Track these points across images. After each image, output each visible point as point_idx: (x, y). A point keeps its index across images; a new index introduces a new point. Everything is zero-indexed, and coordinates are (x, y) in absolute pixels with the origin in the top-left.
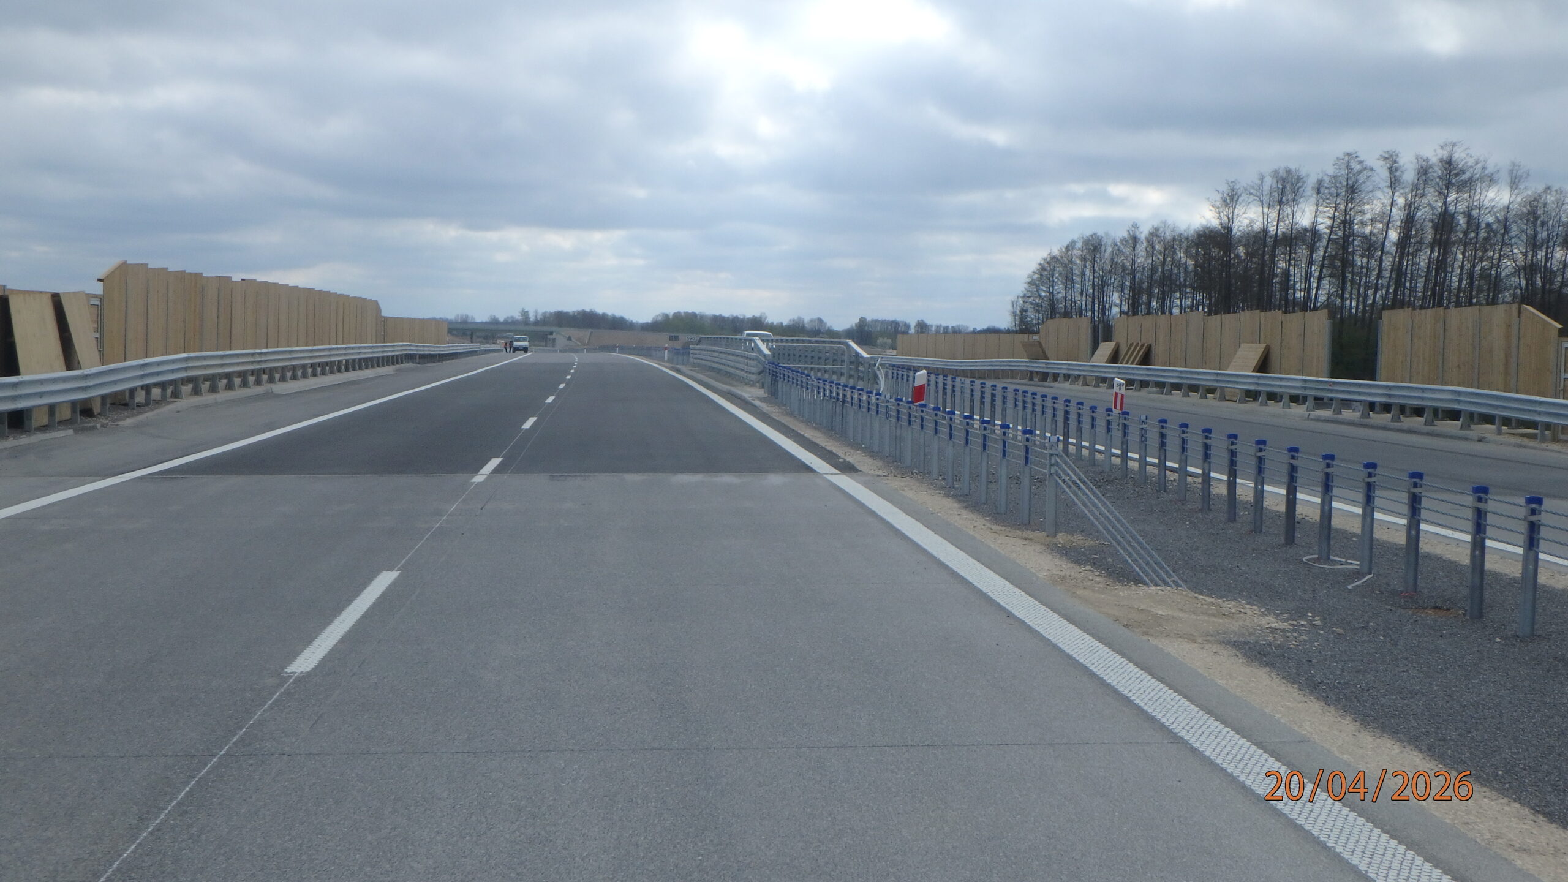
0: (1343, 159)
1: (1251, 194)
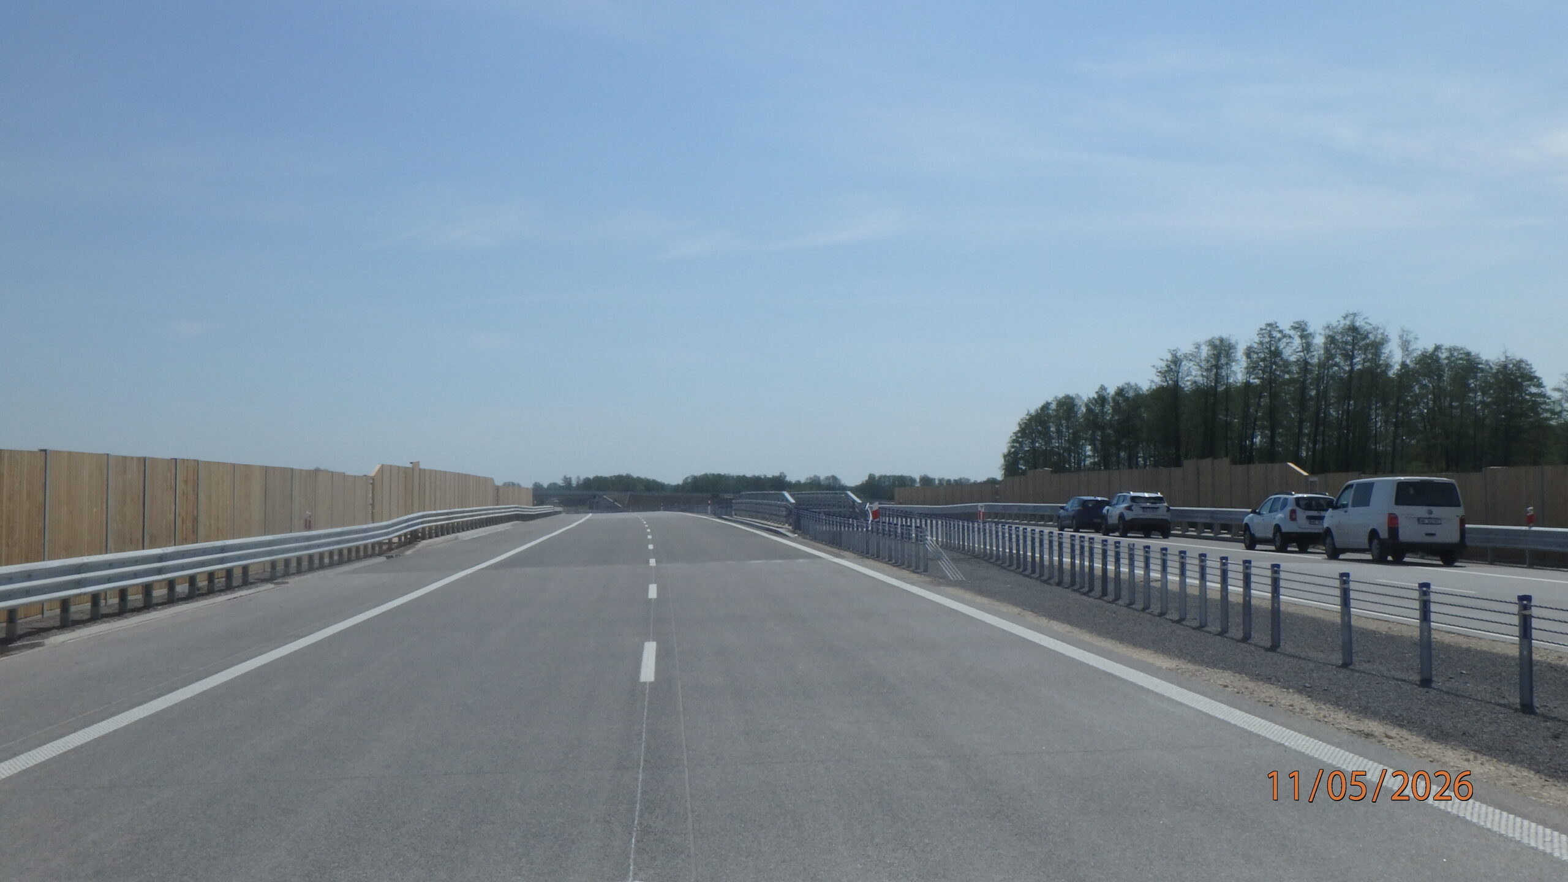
0: (1265, 329)
1: (1191, 360)
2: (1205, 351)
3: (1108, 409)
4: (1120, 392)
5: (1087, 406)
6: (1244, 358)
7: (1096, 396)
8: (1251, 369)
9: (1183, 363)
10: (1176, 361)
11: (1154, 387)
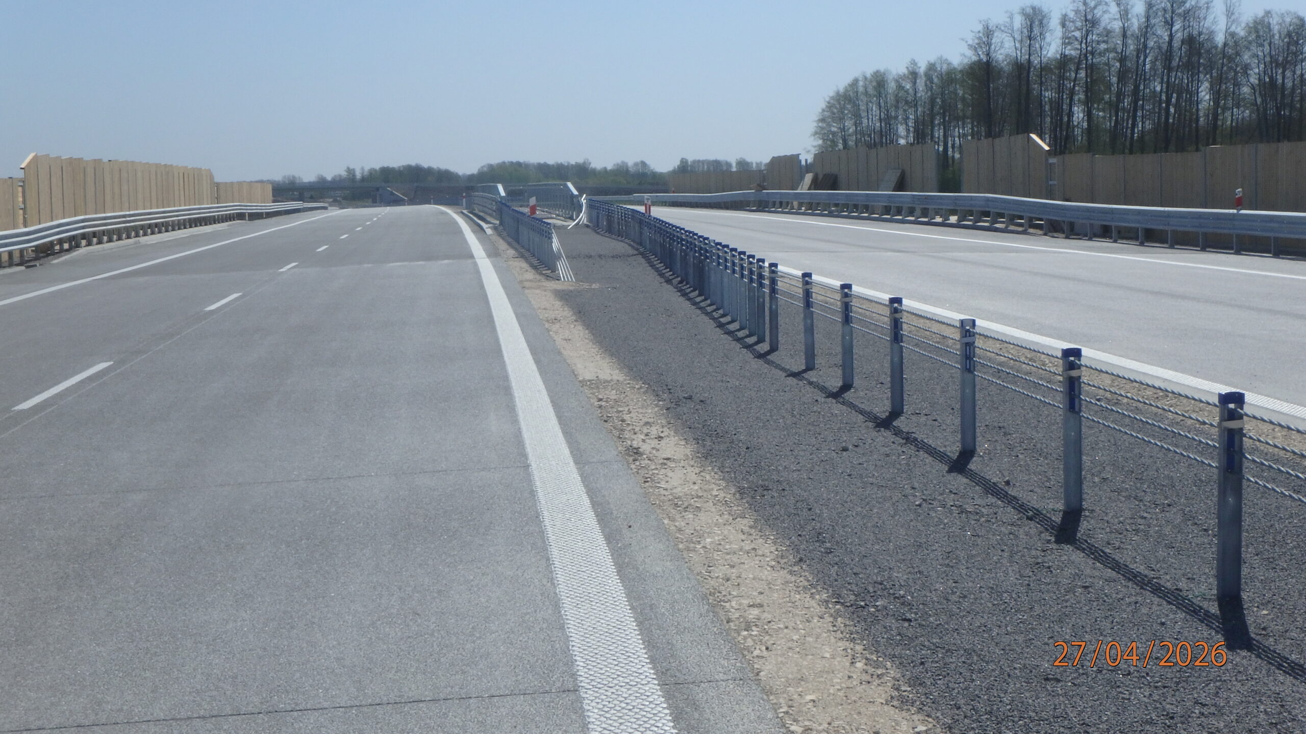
1: (1003, 31)
2: (1018, 21)
3: (921, 84)
4: (931, 67)
5: (897, 81)
6: (1059, 28)
7: (906, 71)
8: (1067, 40)
9: (996, 34)
10: (988, 33)
11: (966, 61)
